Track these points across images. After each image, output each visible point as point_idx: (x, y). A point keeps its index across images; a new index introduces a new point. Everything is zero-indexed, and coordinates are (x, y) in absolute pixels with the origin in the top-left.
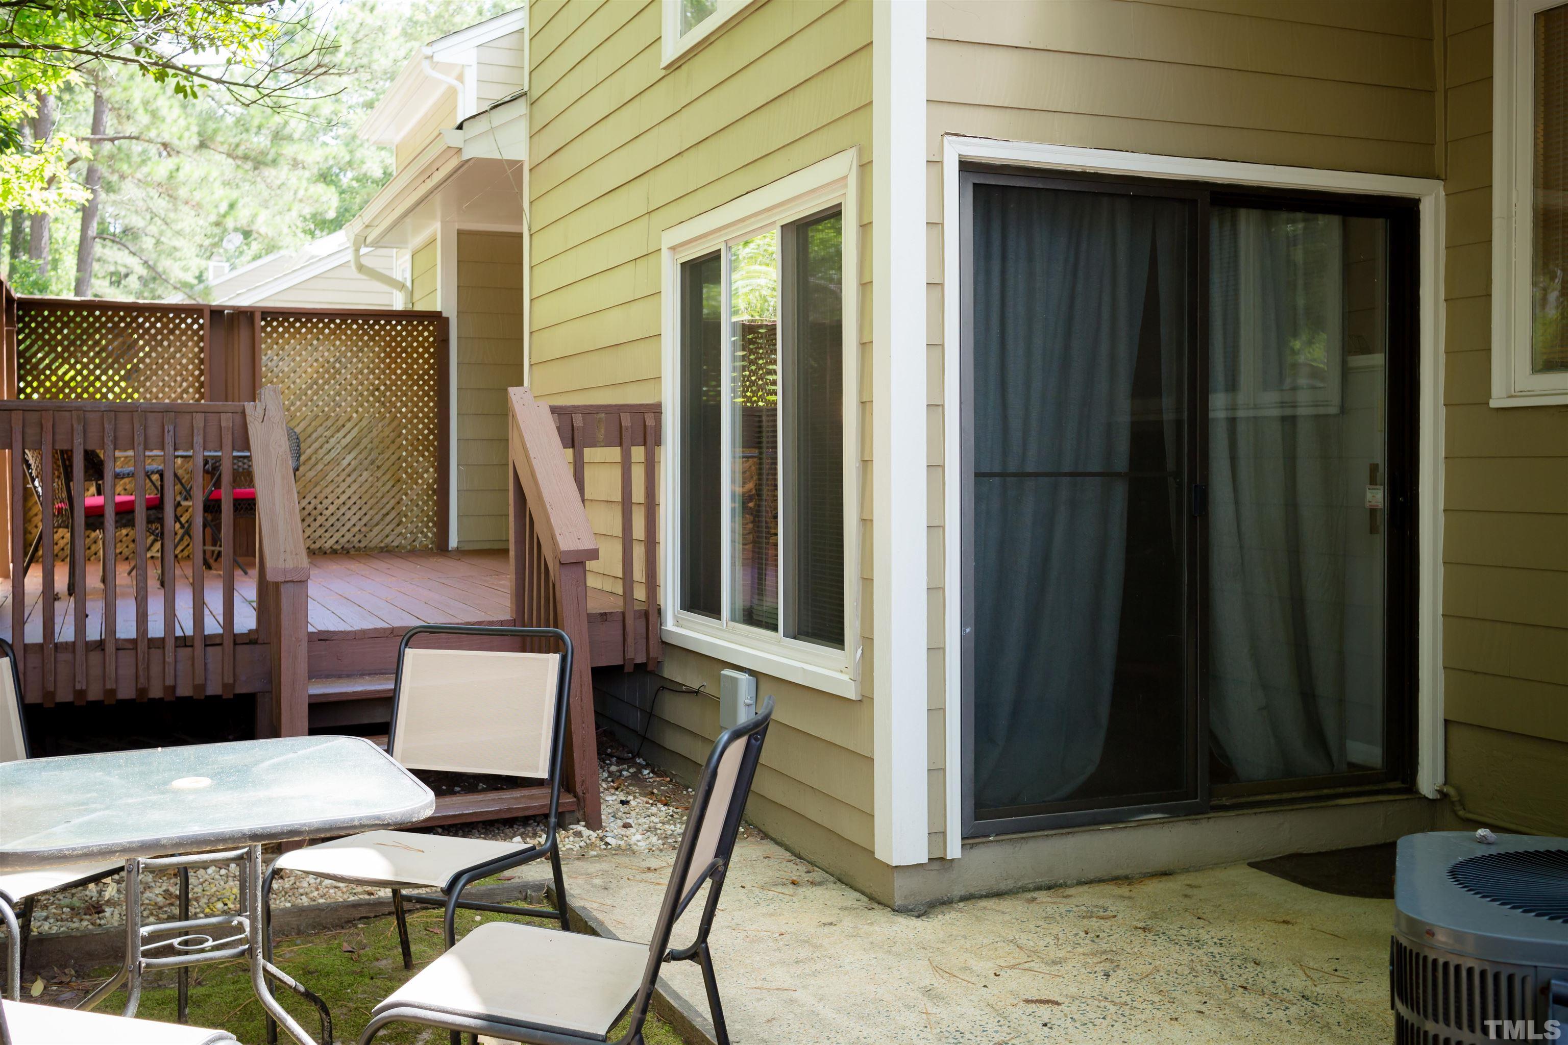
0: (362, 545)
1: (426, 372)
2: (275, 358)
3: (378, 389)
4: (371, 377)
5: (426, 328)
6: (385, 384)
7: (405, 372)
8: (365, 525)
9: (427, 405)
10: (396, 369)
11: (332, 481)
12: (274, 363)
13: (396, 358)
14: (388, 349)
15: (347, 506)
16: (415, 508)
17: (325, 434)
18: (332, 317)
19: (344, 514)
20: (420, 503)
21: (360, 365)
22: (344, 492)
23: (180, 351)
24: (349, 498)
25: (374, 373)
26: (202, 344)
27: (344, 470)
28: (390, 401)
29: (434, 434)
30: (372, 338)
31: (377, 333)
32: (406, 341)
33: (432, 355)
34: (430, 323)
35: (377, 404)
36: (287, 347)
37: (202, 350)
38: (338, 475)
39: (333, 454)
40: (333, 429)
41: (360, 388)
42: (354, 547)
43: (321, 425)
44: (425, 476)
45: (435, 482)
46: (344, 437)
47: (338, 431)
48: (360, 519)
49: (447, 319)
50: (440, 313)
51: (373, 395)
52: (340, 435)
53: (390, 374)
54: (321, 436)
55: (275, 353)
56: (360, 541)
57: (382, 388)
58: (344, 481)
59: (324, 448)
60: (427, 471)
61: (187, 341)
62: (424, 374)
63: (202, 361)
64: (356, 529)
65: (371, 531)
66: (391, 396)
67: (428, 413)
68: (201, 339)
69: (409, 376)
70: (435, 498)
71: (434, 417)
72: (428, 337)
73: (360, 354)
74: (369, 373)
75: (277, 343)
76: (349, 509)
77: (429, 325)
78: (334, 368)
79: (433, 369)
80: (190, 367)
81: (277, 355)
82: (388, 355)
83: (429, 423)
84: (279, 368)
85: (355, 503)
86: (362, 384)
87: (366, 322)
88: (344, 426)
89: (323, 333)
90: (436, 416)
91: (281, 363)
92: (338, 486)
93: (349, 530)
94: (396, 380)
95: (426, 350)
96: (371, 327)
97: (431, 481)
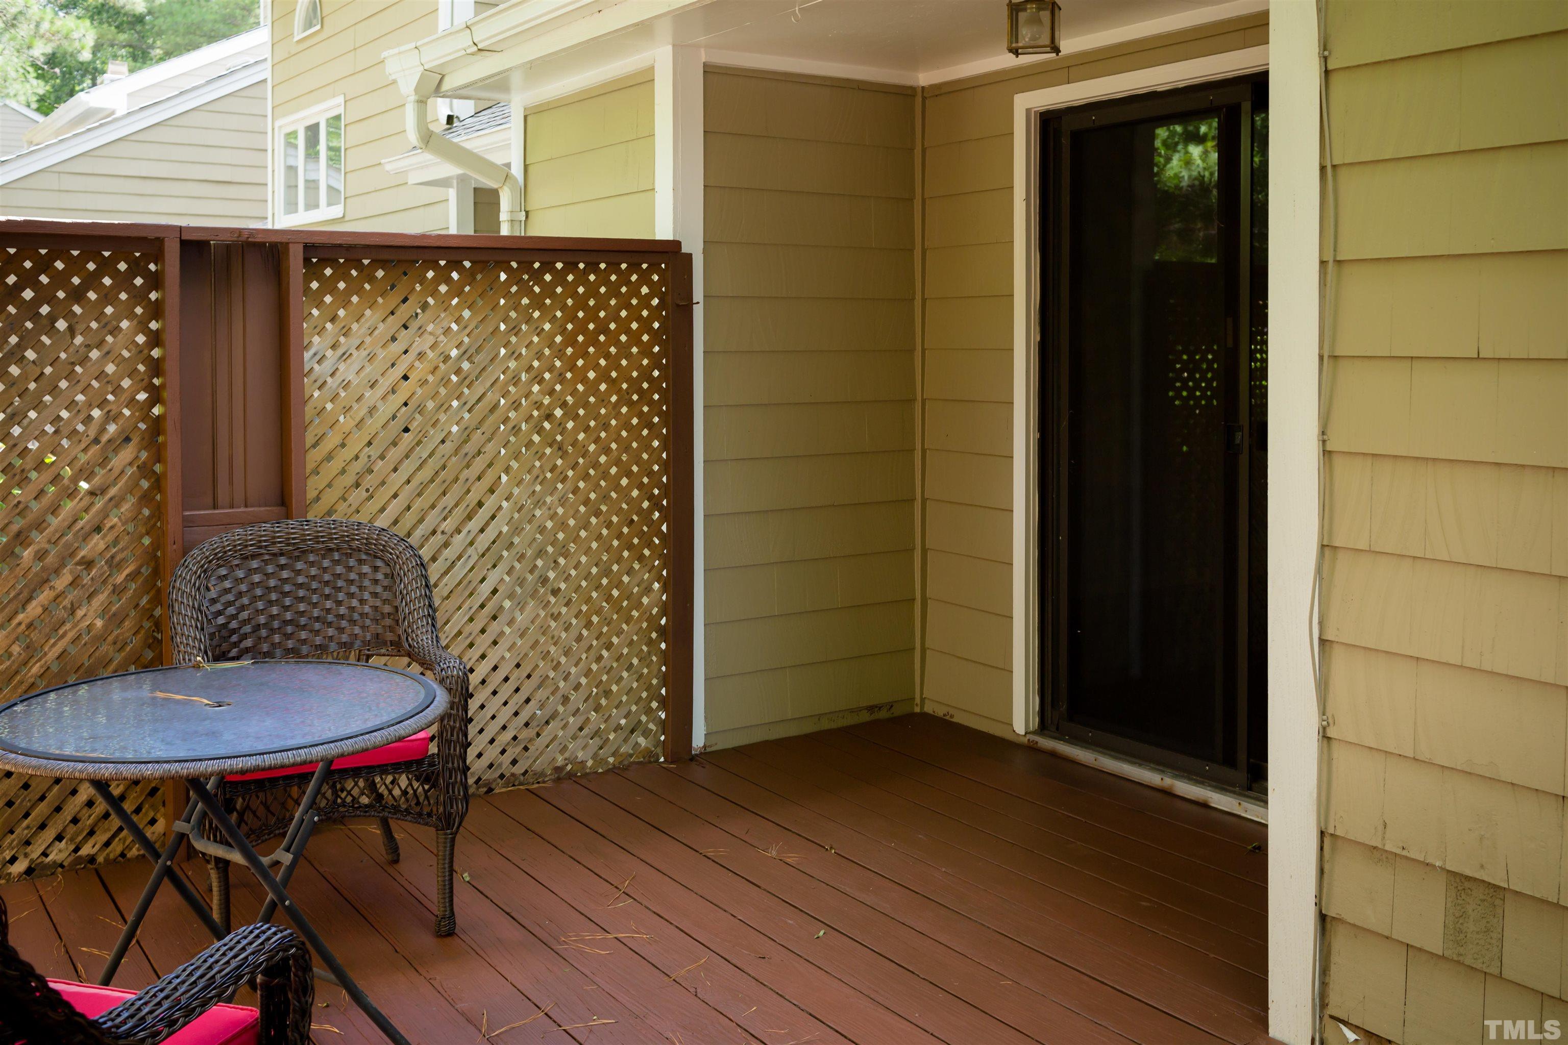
0: (518, 769)
1: (646, 375)
2: (329, 353)
3: (549, 417)
4: (536, 388)
5: (645, 278)
6: (564, 405)
7: (604, 376)
8: (527, 724)
9: (647, 447)
10: (585, 369)
11: (459, 633)
12: (327, 366)
13: (586, 344)
14: (570, 326)
15: (490, 689)
16: (625, 674)
17: (443, 526)
18: (454, 256)
19: (482, 707)
20: (635, 661)
21: (512, 364)
22: (483, 657)
23: (100, 344)
24: (495, 668)
25: (541, 381)
26: (154, 325)
27: (482, 606)
28: (575, 443)
29: (661, 509)
30: (537, 303)
31: (549, 290)
32: (606, 307)
33: (656, 336)
34: (654, 267)
35: (548, 451)
36: (355, 326)
37: (155, 339)
38: (471, 620)
39: (460, 571)
40: (459, 513)
41: (512, 414)
42: (502, 776)
43: (433, 507)
44: (645, 600)
45: (664, 612)
46: (482, 531)
47: (469, 517)
48: (516, 714)
49: (689, 257)
50: (676, 244)
51: (540, 431)
52: (474, 525)
53: (574, 381)
54: (434, 532)
55: (329, 341)
56: (514, 762)
57: (558, 413)
58: (483, 631)
59: (440, 560)
60: (648, 590)
61: (118, 317)
62: (640, 379)
63: (156, 368)
64: (507, 736)
65: (538, 735)
66: (576, 430)
67: (650, 462)
68: (156, 311)
69: (612, 382)
70: (663, 646)
71: (660, 473)
72: (650, 296)
73: (514, 339)
74: (531, 382)
75: (333, 319)
76: (495, 693)
77: (650, 271)
78: (458, 372)
79: (659, 366)
80: (126, 383)
81: (334, 347)
82: (570, 340)
83: (651, 486)
84: (339, 377)
85: (506, 679)
86: (516, 406)
87: (526, 266)
88: (480, 504)
89: (434, 293)
90: (665, 466)
91: (342, 367)
92: (471, 645)
93: (492, 741)
94: (586, 394)
95: (646, 325)
96: (537, 276)
97: (655, 611)
